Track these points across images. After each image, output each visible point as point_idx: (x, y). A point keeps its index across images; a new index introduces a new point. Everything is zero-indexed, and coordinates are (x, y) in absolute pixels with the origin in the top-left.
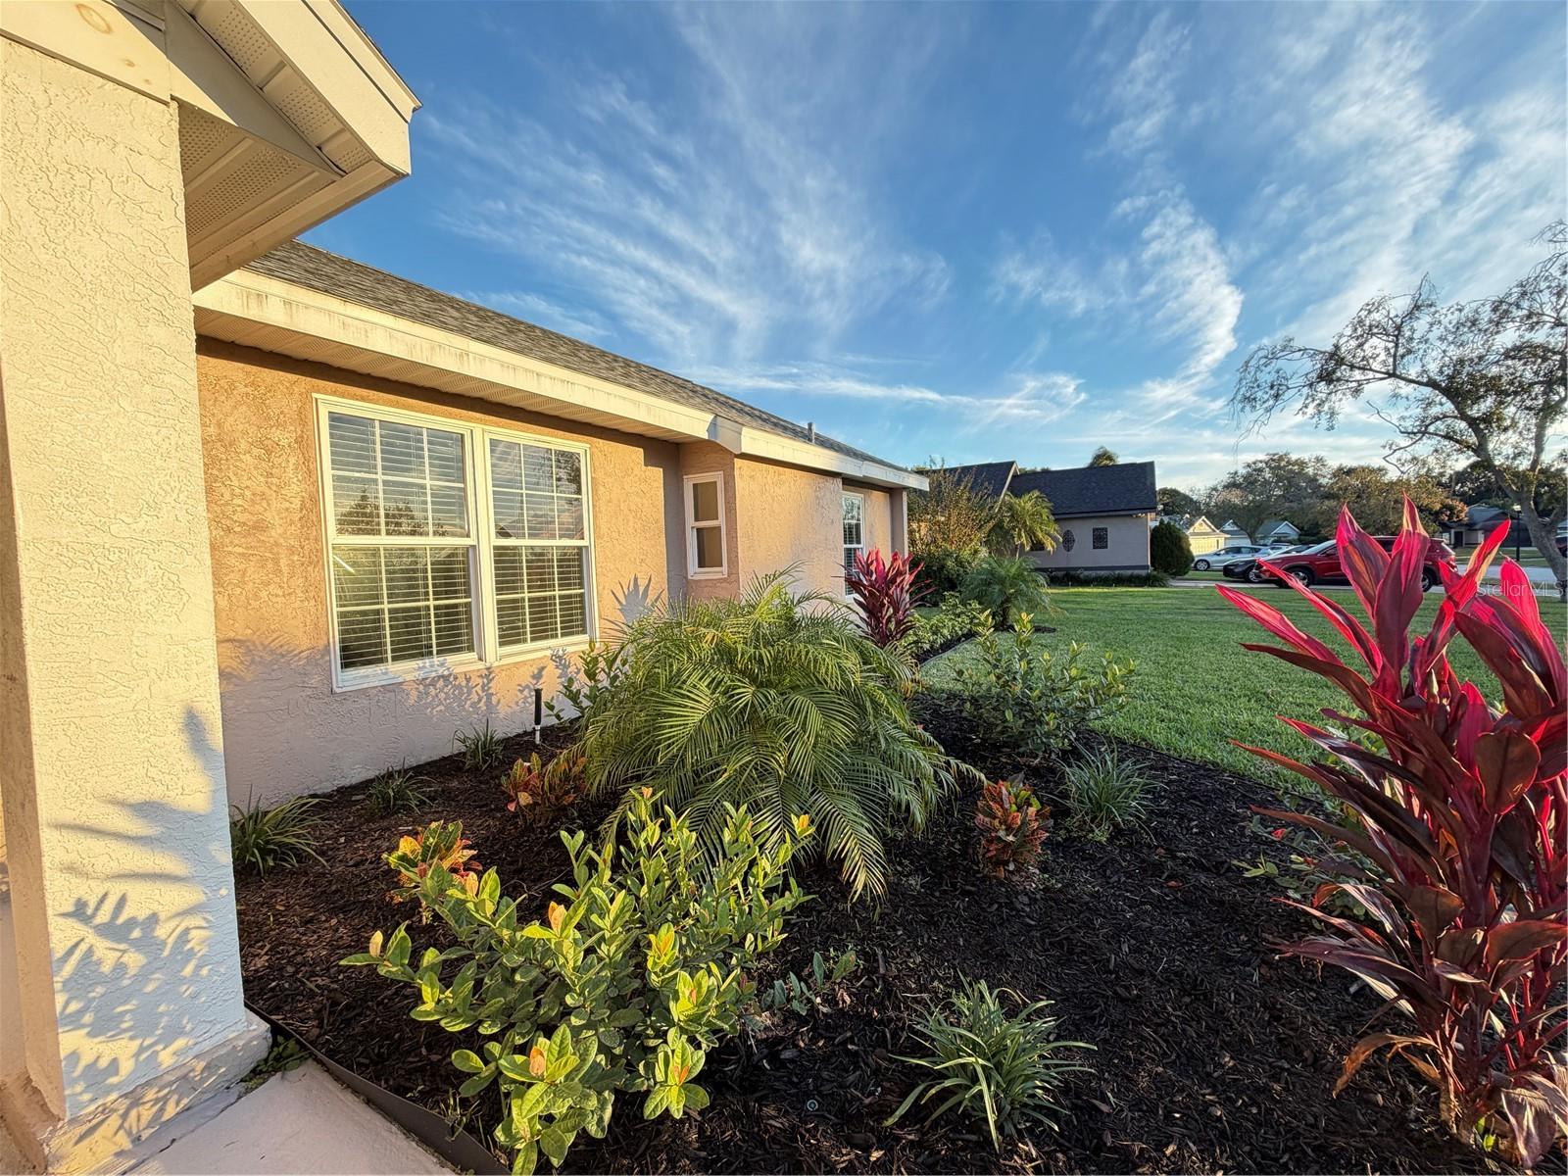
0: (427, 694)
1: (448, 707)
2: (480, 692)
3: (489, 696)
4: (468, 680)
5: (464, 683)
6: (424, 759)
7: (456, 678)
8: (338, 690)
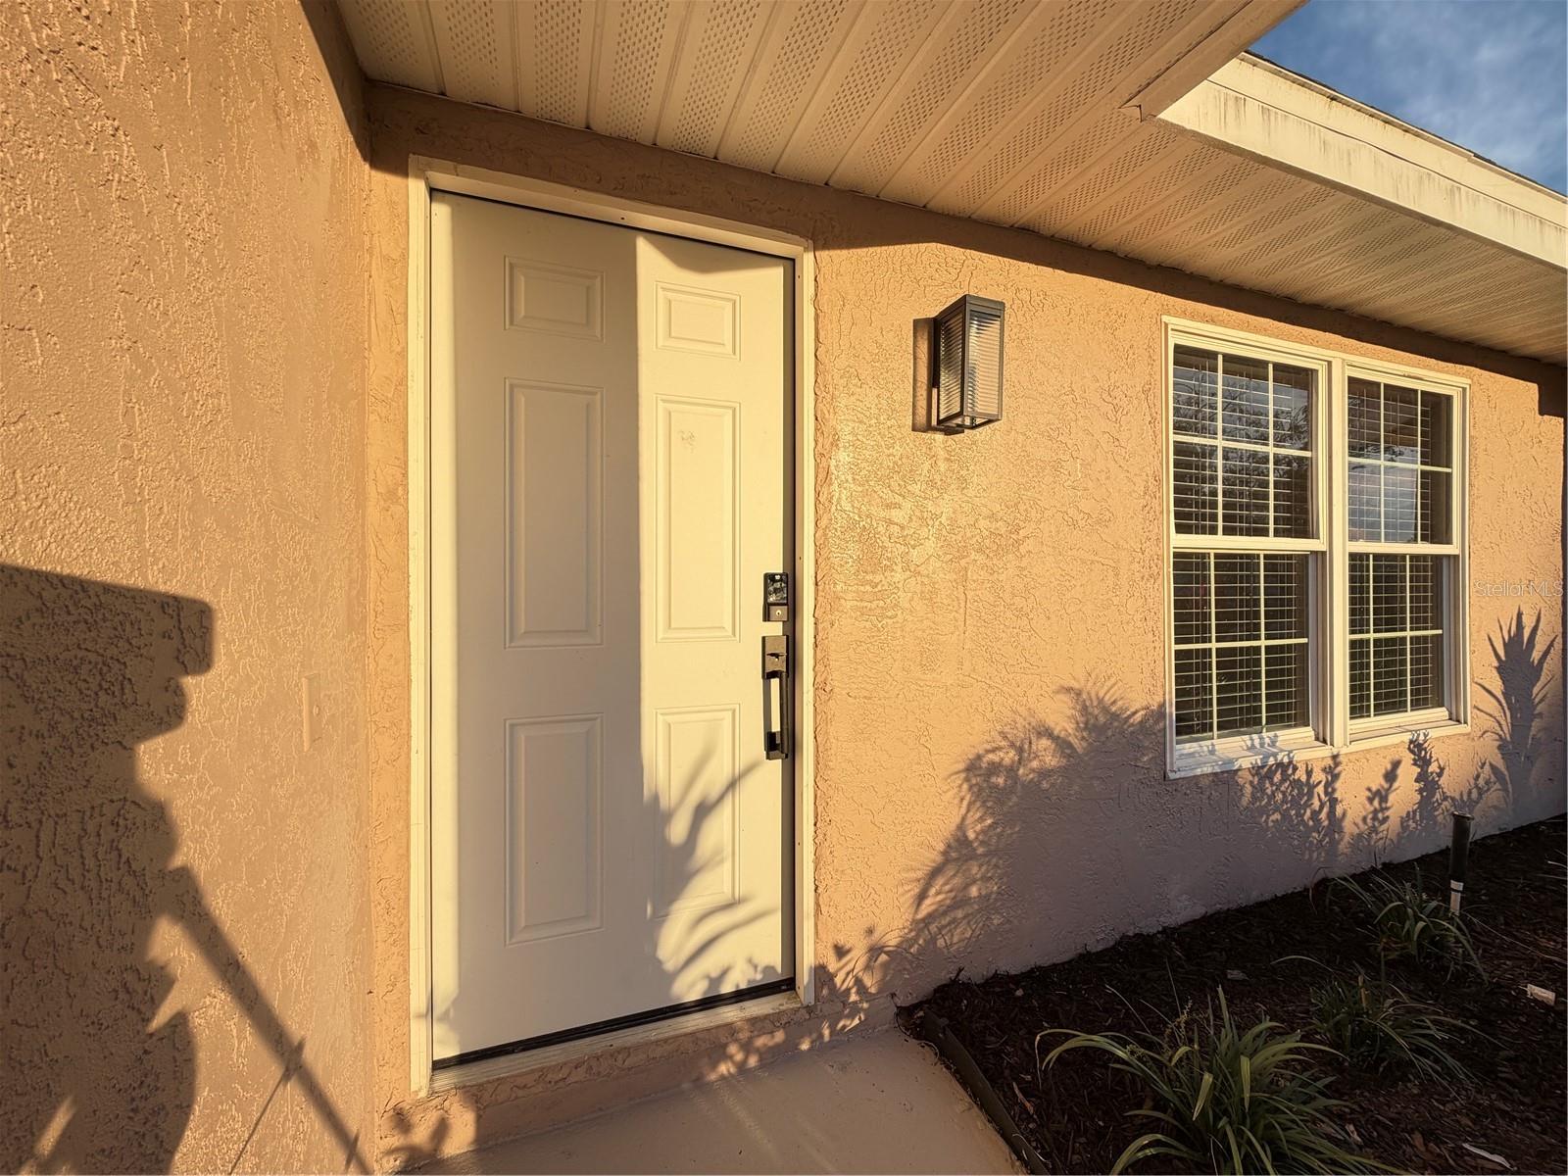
0: (1263, 791)
1: (1285, 815)
2: (1323, 796)
3: (1334, 802)
4: (1309, 773)
5: (1304, 778)
6: (1255, 896)
7: (1295, 769)
8: (1172, 776)
